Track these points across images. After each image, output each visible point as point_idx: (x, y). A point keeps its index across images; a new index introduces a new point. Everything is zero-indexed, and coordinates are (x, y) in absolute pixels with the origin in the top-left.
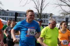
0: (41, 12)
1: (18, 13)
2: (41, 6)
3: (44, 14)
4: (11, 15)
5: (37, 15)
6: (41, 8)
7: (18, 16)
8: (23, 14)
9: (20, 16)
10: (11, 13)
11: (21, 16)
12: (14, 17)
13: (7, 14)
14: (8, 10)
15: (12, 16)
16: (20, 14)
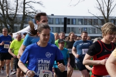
0: (108, 15)
1: (69, 19)
2: (109, 5)
3: (113, 18)
4: (57, 22)
5: (102, 20)
6: (108, 7)
7: (69, 24)
8: (77, 21)
9: (72, 24)
10: (57, 20)
11: (74, 23)
12: (63, 26)
13: (51, 22)
14: (53, 15)
15: (59, 24)
16: (72, 19)
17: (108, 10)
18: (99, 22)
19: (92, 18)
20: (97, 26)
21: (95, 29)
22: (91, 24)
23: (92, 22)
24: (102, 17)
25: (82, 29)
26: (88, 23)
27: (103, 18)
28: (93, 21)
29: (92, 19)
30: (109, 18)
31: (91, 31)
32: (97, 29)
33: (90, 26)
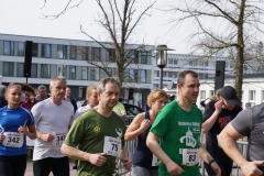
0: (123, 40)
1: (37, 44)
2: (125, 19)
3: (135, 47)
4: (7, 50)
5: (110, 50)
6: (124, 23)
7: (36, 55)
9: (43, 55)
10: (7, 45)
11: (48, 55)
15: (12, 53)
16: (43, 46)
17: (124, 30)
18: (104, 54)
19: (89, 45)
20: (100, 64)
21: (94, 71)
22: (87, 59)
23: (87, 55)
24: (110, 43)
25: (65, 68)
26: (79, 57)
27: (113, 47)
28: (90, 52)
29: (87, 48)
30: (126, 48)
31: (85, 75)
32: (98, 70)
33: (84, 63)
